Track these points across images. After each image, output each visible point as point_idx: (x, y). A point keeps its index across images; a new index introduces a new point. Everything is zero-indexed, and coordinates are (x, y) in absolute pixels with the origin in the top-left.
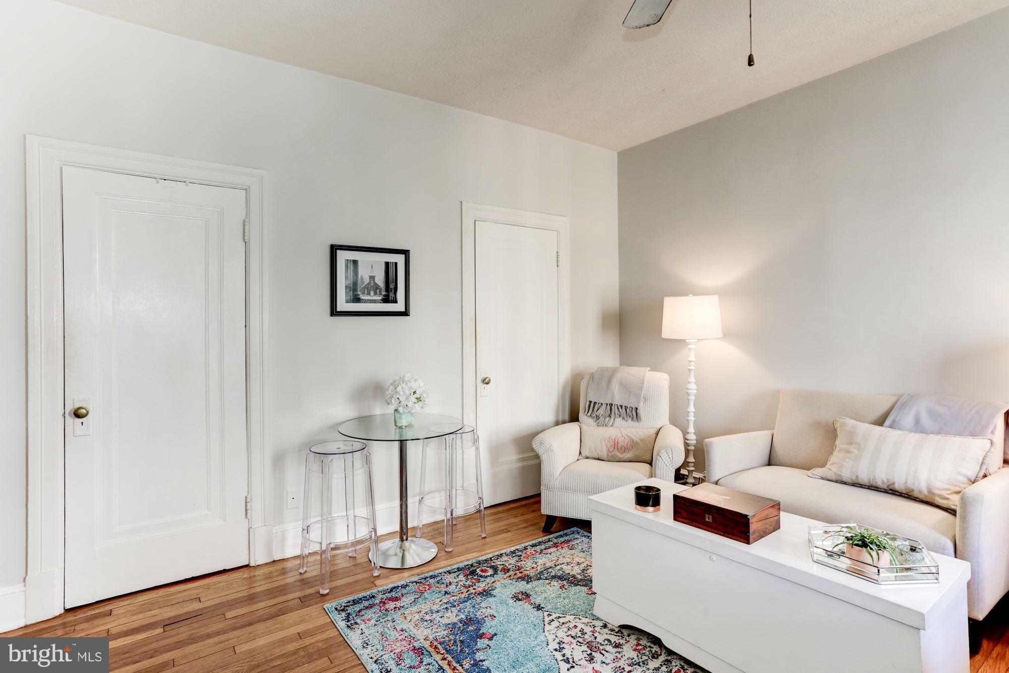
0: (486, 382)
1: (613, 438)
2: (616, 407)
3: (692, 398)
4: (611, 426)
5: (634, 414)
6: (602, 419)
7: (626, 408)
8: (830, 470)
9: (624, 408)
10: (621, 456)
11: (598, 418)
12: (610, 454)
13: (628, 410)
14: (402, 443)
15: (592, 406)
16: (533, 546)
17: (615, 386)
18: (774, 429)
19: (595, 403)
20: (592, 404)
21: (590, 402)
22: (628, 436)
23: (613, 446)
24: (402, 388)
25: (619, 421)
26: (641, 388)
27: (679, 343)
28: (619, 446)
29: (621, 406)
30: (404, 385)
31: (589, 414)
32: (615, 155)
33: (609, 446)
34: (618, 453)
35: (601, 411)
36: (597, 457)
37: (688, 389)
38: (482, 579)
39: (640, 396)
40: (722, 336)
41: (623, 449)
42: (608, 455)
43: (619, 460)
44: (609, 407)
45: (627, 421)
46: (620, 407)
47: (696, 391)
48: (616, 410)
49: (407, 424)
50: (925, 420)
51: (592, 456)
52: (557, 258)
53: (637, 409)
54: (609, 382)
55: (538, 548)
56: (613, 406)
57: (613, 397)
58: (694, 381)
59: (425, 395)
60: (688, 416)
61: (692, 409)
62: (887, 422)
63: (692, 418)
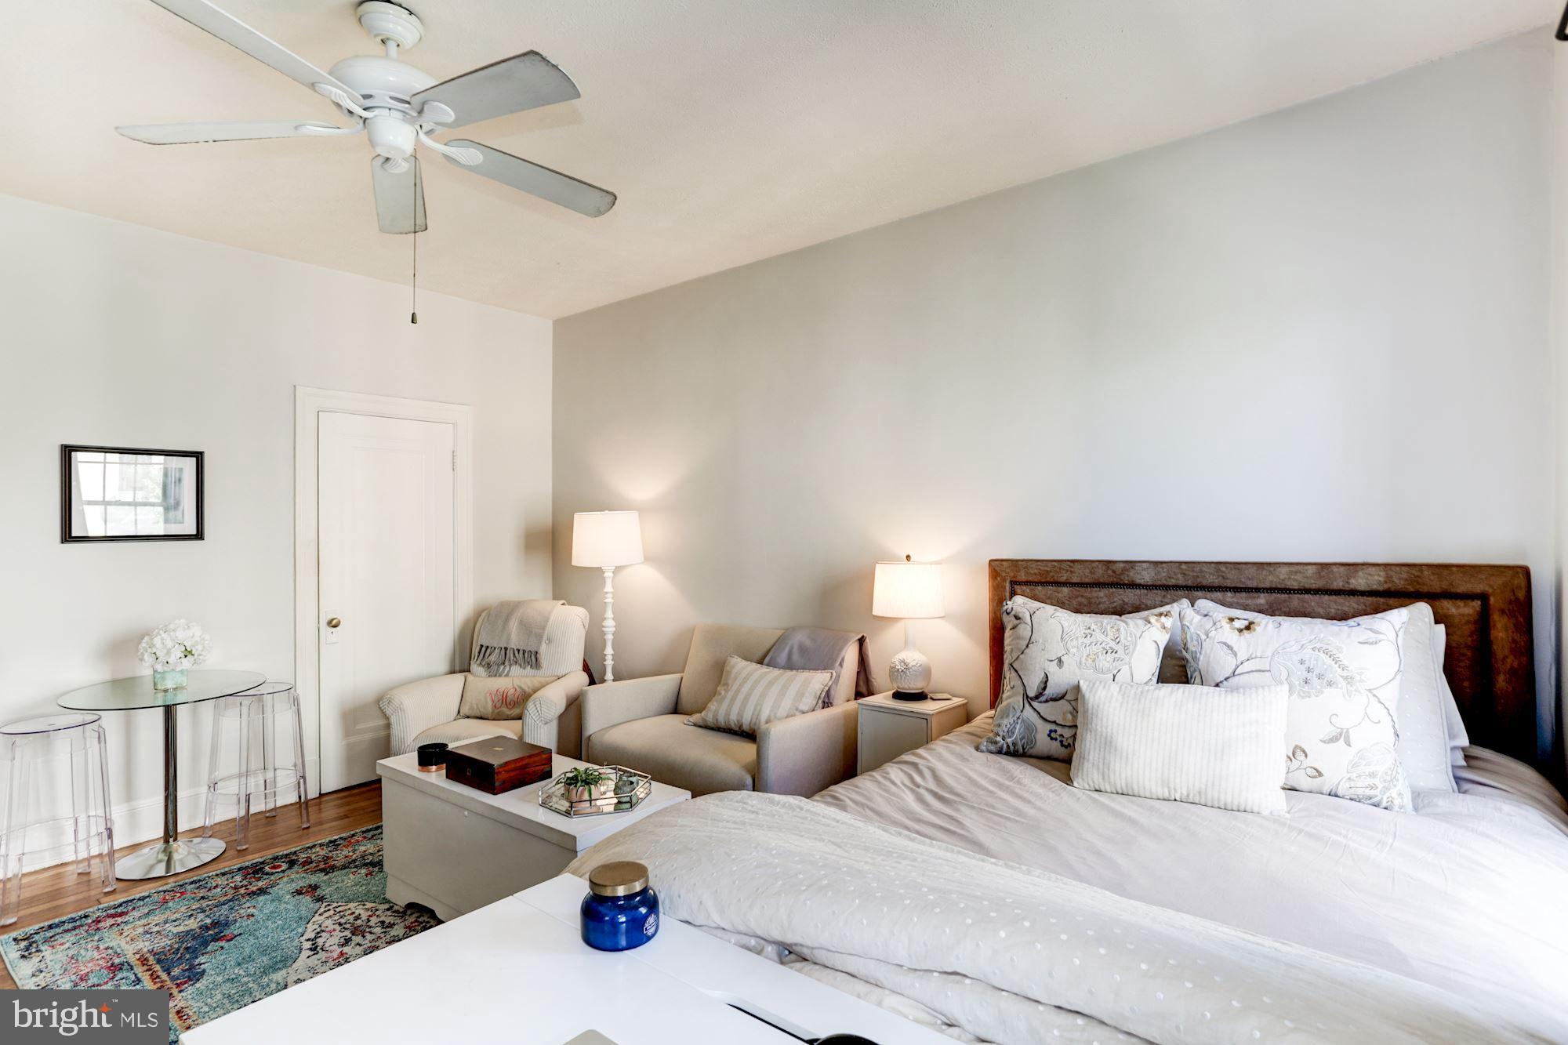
0: (333, 624)
1: (501, 690)
2: (512, 651)
3: (609, 637)
4: (507, 675)
5: (532, 659)
6: (494, 668)
7: (524, 651)
8: (708, 716)
9: (521, 652)
10: (508, 713)
11: (489, 666)
12: (496, 711)
13: (526, 655)
14: (169, 712)
15: (484, 650)
16: (363, 832)
17: (513, 626)
18: (683, 672)
19: (488, 647)
20: (484, 649)
21: (482, 646)
22: (520, 687)
23: (501, 701)
24: (162, 639)
25: (516, 670)
26: (544, 628)
27: (595, 574)
28: (508, 702)
29: (519, 651)
30: (165, 636)
31: (478, 662)
32: (550, 323)
33: (496, 700)
34: (504, 709)
35: (493, 658)
36: (479, 715)
37: (603, 627)
38: (265, 877)
39: (542, 637)
40: (643, 560)
41: (512, 703)
42: (493, 712)
43: (506, 717)
44: (503, 651)
45: (524, 669)
46: (516, 652)
47: (614, 629)
48: (512, 655)
49: (175, 686)
50: (796, 657)
51: (473, 715)
52: (453, 459)
53: (537, 653)
54: (507, 620)
55: (370, 835)
56: (508, 651)
57: (508, 639)
58: (612, 616)
59: (200, 647)
60: (605, 660)
61: (609, 651)
62: (766, 661)
63: (609, 662)
